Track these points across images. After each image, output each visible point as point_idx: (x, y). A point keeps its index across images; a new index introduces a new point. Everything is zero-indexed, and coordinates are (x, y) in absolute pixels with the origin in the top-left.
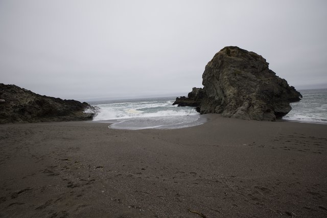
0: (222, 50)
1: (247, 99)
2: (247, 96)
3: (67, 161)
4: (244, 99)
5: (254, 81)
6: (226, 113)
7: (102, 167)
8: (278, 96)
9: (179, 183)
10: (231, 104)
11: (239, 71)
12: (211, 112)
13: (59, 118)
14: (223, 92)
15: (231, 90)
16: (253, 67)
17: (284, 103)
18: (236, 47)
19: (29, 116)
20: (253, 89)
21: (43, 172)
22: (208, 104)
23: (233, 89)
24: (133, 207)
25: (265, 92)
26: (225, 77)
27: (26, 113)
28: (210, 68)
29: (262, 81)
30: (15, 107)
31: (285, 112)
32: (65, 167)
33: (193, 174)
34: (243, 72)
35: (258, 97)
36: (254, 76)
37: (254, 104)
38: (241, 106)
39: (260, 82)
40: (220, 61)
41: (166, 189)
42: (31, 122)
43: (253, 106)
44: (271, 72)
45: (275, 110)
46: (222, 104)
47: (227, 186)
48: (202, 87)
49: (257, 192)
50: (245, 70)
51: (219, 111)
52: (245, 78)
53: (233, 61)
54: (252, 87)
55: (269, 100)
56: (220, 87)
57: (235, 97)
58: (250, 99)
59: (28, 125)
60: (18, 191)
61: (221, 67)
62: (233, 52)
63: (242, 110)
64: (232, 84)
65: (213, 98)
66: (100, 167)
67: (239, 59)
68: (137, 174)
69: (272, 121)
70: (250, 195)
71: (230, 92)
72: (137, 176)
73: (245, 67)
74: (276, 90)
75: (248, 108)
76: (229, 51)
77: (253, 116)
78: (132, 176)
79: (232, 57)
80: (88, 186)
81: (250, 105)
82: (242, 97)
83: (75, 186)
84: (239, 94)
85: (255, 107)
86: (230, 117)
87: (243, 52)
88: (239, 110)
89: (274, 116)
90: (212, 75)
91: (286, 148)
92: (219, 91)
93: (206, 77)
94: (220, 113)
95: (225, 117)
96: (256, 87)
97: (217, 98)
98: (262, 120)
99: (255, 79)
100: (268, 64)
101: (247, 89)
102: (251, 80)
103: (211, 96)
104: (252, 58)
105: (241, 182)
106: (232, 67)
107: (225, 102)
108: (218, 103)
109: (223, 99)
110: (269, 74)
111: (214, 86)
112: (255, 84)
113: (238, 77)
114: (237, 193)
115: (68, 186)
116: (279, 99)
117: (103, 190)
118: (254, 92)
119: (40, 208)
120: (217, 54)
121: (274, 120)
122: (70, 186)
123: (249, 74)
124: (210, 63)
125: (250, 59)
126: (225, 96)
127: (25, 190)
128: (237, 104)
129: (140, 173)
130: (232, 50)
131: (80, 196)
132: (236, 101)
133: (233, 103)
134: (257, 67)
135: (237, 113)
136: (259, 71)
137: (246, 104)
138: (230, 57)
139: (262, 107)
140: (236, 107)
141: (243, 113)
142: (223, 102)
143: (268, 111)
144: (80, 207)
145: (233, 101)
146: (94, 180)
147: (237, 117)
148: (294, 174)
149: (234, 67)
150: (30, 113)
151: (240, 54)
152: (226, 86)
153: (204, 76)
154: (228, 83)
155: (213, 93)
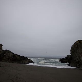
0: (77, 41)
6: (81, 68)
14: (80, 58)
22: (73, 63)
26: (80, 52)
27: (9, 59)
40: (77, 45)
48: (71, 55)
51: (78, 67)
56: (78, 56)
61: (77, 48)
65: (76, 60)
90: (74, 51)
92: (78, 58)
93: (72, 51)
97: (77, 61)
107: (81, 63)
108: (78, 63)
109: (80, 61)
111: (76, 55)
120: (75, 43)
124: (73, 46)
126: (81, 60)
130: (81, 41)
138: (81, 44)
142: (80, 62)
154: (81, 55)
155: (76, 58)
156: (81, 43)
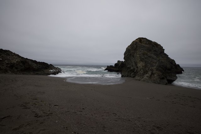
0: (137, 39)
1: (151, 70)
2: (151, 68)
3: (36, 100)
4: (148, 70)
5: (155, 59)
6: (137, 78)
7: (58, 106)
8: (169, 70)
9: (105, 120)
10: (140, 72)
11: (146, 52)
12: (128, 76)
13: (34, 73)
14: (136, 65)
15: (141, 64)
16: (155, 51)
17: (172, 74)
18: (145, 38)
19: (16, 70)
20: (154, 64)
21: (20, 106)
22: (126, 71)
23: (142, 63)
24: (75, 133)
25: (162, 66)
26: (138, 56)
27: (14, 68)
28: (129, 49)
29: (160, 59)
30: (8, 64)
31: (173, 80)
32: (35, 104)
33: (114, 114)
34: (149, 54)
35: (157, 69)
36: (155, 56)
37: (154, 73)
38: (146, 74)
39: (158, 60)
40: (135, 46)
41: (97, 123)
42: (16, 74)
43: (154, 75)
44: (165, 54)
45: (168, 78)
46: (135, 72)
47: (135, 124)
48: (124, 60)
49: (154, 129)
50: (150, 52)
51: (133, 76)
52: (150, 57)
53: (143, 46)
54: (154, 63)
55: (164, 72)
56: (134, 61)
57: (143, 68)
58: (152, 70)
59: (14, 76)
60: (2, 117)
61: (135, 49)
62: (144, 41)
63: (147, 77)
64: (142, 60)
65: (130, 68)
66: (56, 105)
67: (147, 46)
68: (80, 111)
69: (165, 85)
70: (150, 131)
71: (141, 65)
72: (79, 113)
73: (150, 51)
74: (169, 66)
75: (151, 75)
76: (141, 40)
77: (154, 81)
78: (76, 112)
79: (143, 44)
80: (48, 117)
81: (152, 74)
82: (147, 68)
83: (40, 117)
84: (146, 66)
85: (155, 75)
86: (139, 80)
87: (150, 42)
88: (145, 77)
89: (167, 82)
90: (130, 54)
91: (173, 102)
92: (134, 64)
93: (126, 54)
94: (133, 77)
95: (137, 80)
96: (156, 63)
97: (132, 68)
98: (159, 84)
99: (156, 58)
100: (164, 50)
101: (151, 64)
102: (153, 59)
103: (128, 66)
104: (155, 45)
105: (145, 122)
106: (142, 50)
107: (137, 71)
108: (133, 71)
109: (136, 69)
110: (164, 56)
111: (131, 60)
112: (156, 61)
113: (145, 56)
114: (141, 129)
115: (35, 116)
116: (170, 71)
117: (57, 120)
118: (154, 66)
119: (16, 129)
120: (133, 42)
121: (166, 84)
122: (37, 116)
123: (152, 55)
124: (129, 46)
125: (153, 46)
126: (137, 67)
127: (7, 117)
128: (144, 73)
129: (81, 111)
130: (143, 40)
131: (42, 123)
132: (144, 71)
133: (142, 72)
134: (157, 51)
135: (144, 78)
136: (158, 53)
137: (150, 73)
139: (159, 76)
140: (143, 74)
141: (148, 78)
142: (135, 70)
143: (163, 78)
144: (41, 130)
145: (142, 70)
146: (52, 114)
147: (144, 81)
148: (178, 119)
149: (144, 50)
150: (16, 68)
151: (147, 43)
152: (138, 61)
153: (125, 54)
154: (139, 59)
155: (130, 64)
156: (141, 43)
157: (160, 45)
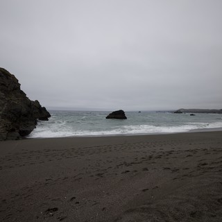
5: (2, 99)
8: (25, 116)
16: (3, 84)
17: (29, 122)
29: (11, 100)
31: (29, 130)
35: (4, 116)
36: (3, 94)
39: (8, 101)
44: (22, 92)
45: (21, 129)
55: (15, 120)
69: (16, 140)
74: (24, 110)
89: (18, 134)
96: (3, 105)
98: (5, 140)
99: (4, 97)
104: (3, 75)
112: (3, 102)
116: (26, 118)
121: (18, 139)
134: (7, 85)
136: (9, 89)
139: (7, 127)
143: (13, 130)
157: (13, 76)
